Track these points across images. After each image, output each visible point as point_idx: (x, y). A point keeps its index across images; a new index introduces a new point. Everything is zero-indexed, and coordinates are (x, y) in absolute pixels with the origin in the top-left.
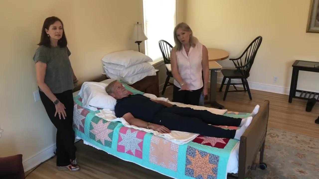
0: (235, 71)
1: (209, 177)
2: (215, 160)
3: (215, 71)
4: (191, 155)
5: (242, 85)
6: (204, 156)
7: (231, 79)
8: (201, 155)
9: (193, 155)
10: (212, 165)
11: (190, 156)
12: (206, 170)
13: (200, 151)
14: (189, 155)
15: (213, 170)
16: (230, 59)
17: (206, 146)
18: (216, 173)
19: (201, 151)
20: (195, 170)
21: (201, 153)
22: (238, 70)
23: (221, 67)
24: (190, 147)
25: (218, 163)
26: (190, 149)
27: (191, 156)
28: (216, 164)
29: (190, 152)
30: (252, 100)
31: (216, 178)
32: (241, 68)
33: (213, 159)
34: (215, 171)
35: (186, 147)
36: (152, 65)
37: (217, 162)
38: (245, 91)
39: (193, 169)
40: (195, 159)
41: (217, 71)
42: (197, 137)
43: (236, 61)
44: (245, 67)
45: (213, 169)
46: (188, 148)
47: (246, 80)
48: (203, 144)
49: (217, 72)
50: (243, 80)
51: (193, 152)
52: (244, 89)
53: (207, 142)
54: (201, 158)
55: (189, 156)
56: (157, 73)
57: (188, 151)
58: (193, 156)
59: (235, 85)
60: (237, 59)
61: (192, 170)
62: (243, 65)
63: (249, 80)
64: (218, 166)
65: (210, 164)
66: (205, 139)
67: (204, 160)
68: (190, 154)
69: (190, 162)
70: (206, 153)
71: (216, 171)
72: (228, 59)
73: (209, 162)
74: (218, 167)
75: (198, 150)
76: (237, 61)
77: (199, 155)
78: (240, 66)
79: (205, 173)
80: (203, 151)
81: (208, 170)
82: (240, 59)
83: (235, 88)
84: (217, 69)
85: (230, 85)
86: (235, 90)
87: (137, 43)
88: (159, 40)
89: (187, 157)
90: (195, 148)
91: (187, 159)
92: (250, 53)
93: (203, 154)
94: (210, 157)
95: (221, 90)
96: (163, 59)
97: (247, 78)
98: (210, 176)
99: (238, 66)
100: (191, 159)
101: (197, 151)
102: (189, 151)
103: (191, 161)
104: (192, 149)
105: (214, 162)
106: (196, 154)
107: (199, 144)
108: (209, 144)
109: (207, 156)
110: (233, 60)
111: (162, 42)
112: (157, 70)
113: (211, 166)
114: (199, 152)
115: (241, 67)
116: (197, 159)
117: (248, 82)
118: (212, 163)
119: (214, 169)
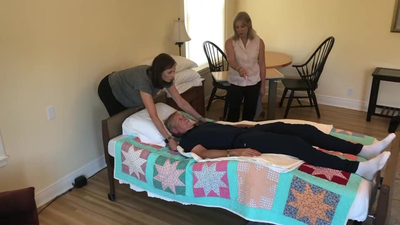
0: (299, 81)
1: (319, 221)
2: (334, 199)
3: (275, 81)
4: (298, 188)
5: (308, 99)
6: (317, 193)
7: (295, 91)
8: (313, 190)
9: (300, 189)
10: (328, 205)
11: (296, 189)
12: (317, 212)
13: (312, 186)
14: (294, 188)
15: (328, 213)
16: (293, 66)
17: (319, 178)
18: (331, 217)
19: (314, 185)
20: (299, 209)
21: (313, 188)
22: (303, 79)
23: (282, 76)
24: (297, 178)
25: (337, 204)
26: (297, 181)
27: (298, 190)
28: (334, 205)
29: (297, 185)
30: (321, 117)
31: (329, 223)
32: (307, 78)
33: (331, 198)
34: (330, 214)
35: (291, 177)
36: (197, 72)
37: (335, 203)
38: (311, 106)
39: (297, 208)
40: (303, 195)
41: (278, 81)
42: (303, 164)
43: (300, 69)
44: (312, 76)
45: (328, 211)
46: (295, 179)
47: (314, 92)
48: (315, 175)
49: (277, 83)
50: (309, 93)
51: (300, 185)
52: (311, 104)
53: (320, 174)
54: (312, 194)
55: (294, 190)
56: (203, 82)
57: (293, 182)
58: (301, 191)
59: (299, 99)
60: (302, 66)
61: (295, 208)
62: (310, 73)
63: (318, 93)
64: (337, 208)
65: (324, 204)
66: (315, 169)
67: (316, 197)
68: (296, 187)
69: (294, 198)
70: (321, 188)
71: (332, 215)
72: (291, 65)
73: (324, 201)
74: (335, 209)
75: (309, 183)
76: (302, 68)
77: (311, 190)
78: (306, 74)
79: (314, 215)
80: (316, 186)
81: (320, 212)
82: (305, 66)
83: (299, 102)
84: (277, 79)
85: (294, 99)
86: (299, 105)
87: (178, 45)
88: (204, 42)
89: (290, 191)
90: (304, 180)
91: (291, 194)
92: (318, 58)
93: (317, 189)
94: (327, 195)
95: (281, 104)
96: (208, 66)
97: (315, 90)
98: (321, 220)
99: (303, 75)
100: (297, 195)
101: (307, 185)
102: (295, 183)
103: (296, 197)
104: (300, 181)
105: (331, 203)
106: (306, 188)
107: (310, 175)
108: (323, 177)
109: (322, 193)
110: (297, 67)
111: (207, 44)
112: (202, 79)
113: (326, 207)
114: (310, 186)
115: (306, 76)
116: (306, 196)
117: (316, 95)
118: (328, 204)
119: (330, 212)
